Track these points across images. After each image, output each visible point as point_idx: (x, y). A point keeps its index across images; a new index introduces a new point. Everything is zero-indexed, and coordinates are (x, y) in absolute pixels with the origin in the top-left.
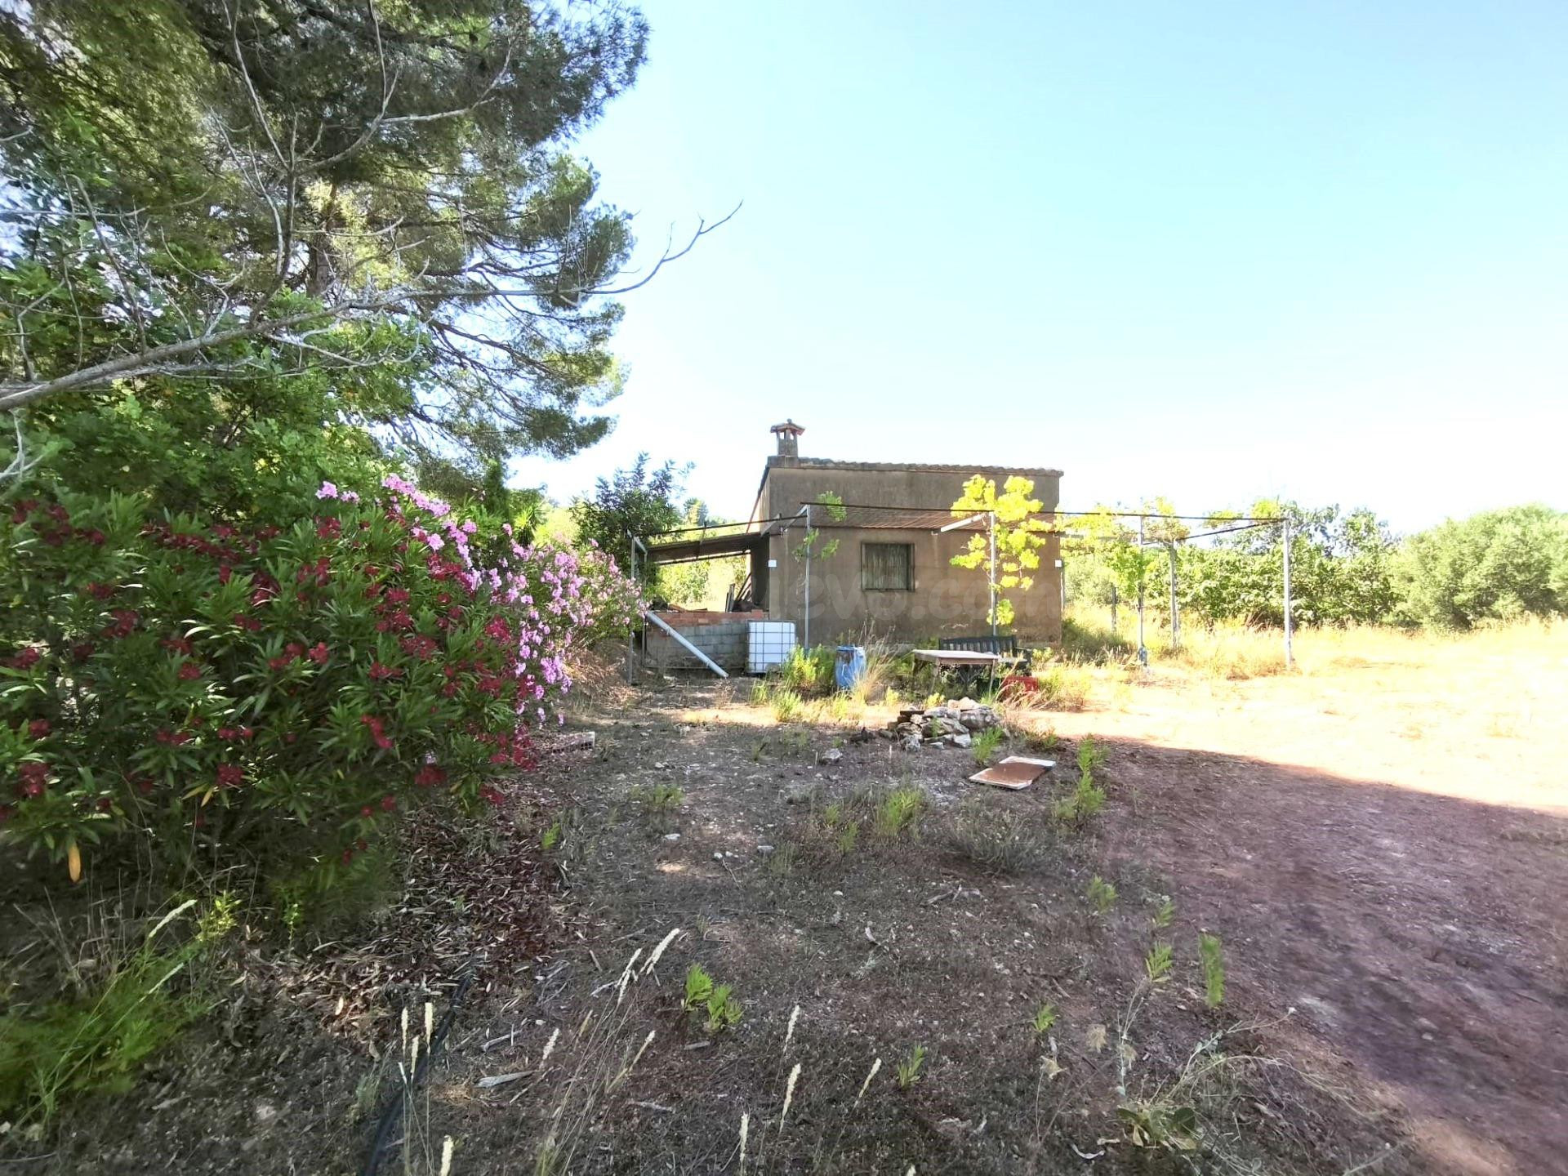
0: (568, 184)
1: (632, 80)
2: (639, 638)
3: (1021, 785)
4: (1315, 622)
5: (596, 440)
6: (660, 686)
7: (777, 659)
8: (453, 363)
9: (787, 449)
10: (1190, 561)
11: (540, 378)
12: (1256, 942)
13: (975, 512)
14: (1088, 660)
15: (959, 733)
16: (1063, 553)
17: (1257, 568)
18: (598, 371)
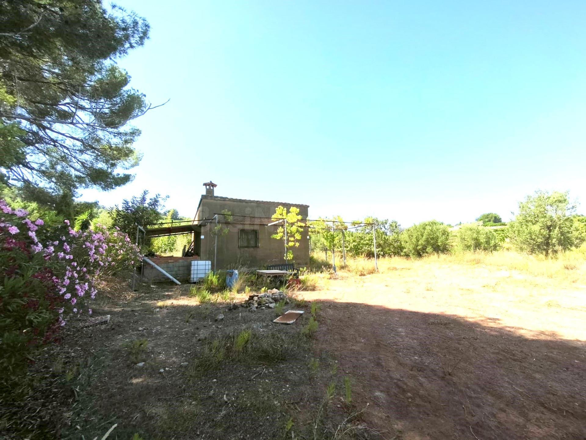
0: (115, 77)
1: (142, 44)
2: (140, 269)
3: (291, 322)
4: (384, 256)
5: (124, 184)
6: (148, 290)
7: (203, 276)
8: (50, 144)
9: (210, 192)
10: (349, 236)
11: (98, 155)
12: (363, 374)
13: (280, 219)
14: (318, 271)
15: (271, 303)
16: (310, 233)
17: (368, 238)
18: (127, 155)
